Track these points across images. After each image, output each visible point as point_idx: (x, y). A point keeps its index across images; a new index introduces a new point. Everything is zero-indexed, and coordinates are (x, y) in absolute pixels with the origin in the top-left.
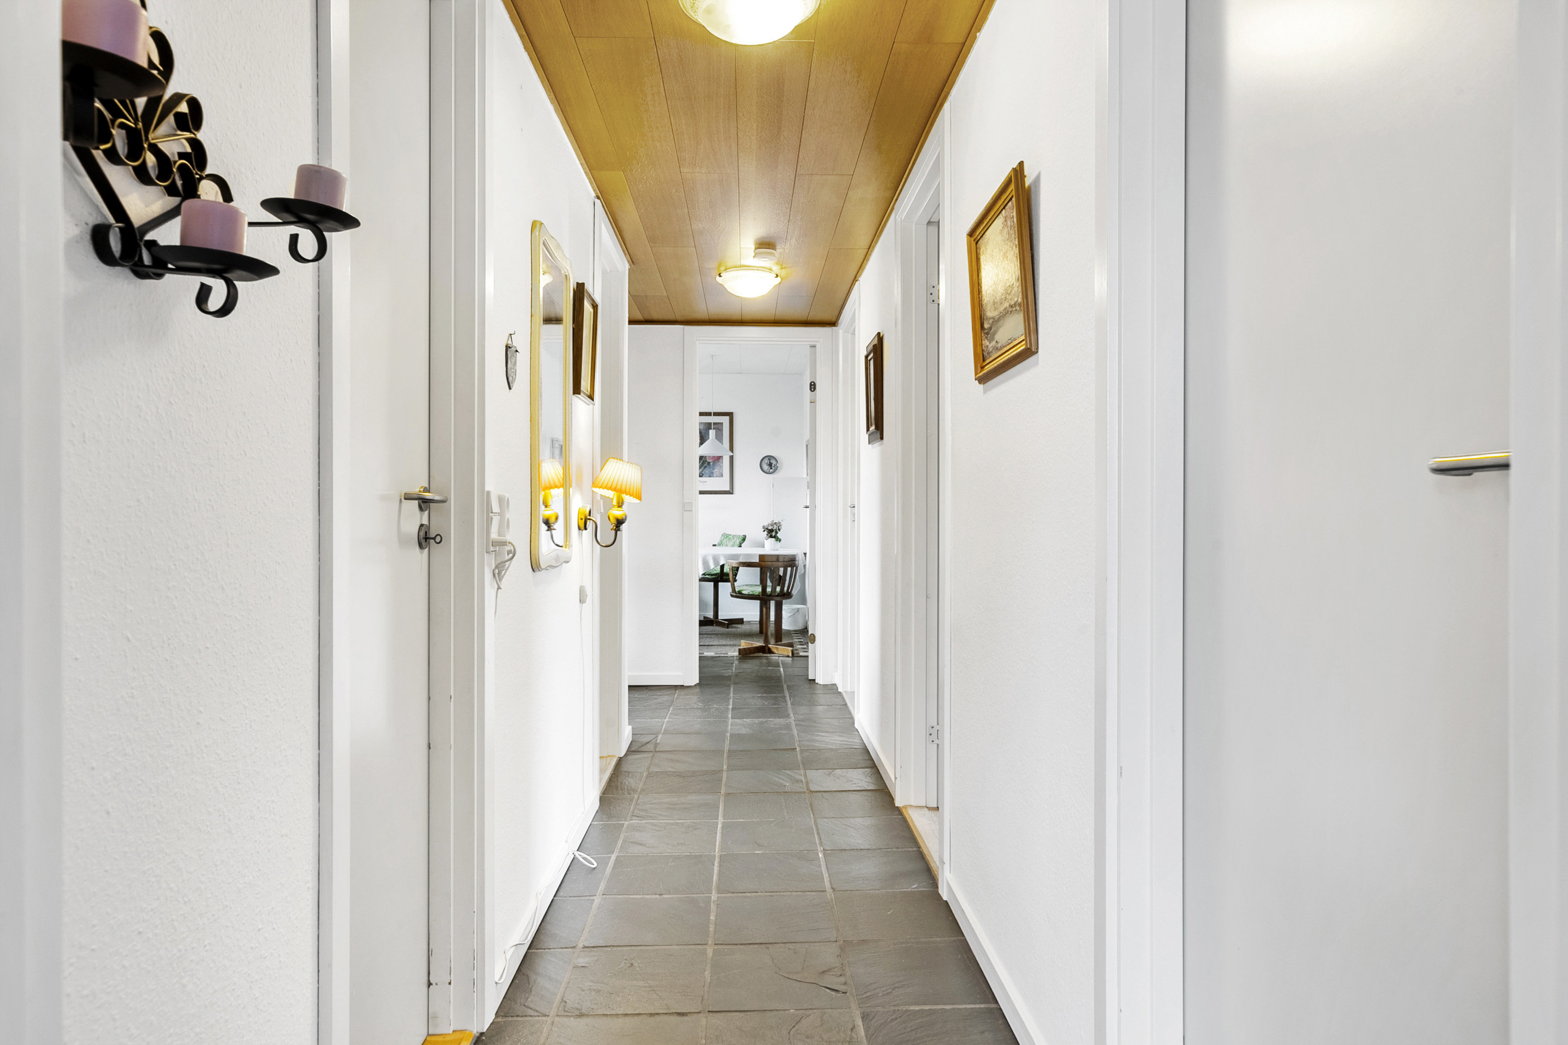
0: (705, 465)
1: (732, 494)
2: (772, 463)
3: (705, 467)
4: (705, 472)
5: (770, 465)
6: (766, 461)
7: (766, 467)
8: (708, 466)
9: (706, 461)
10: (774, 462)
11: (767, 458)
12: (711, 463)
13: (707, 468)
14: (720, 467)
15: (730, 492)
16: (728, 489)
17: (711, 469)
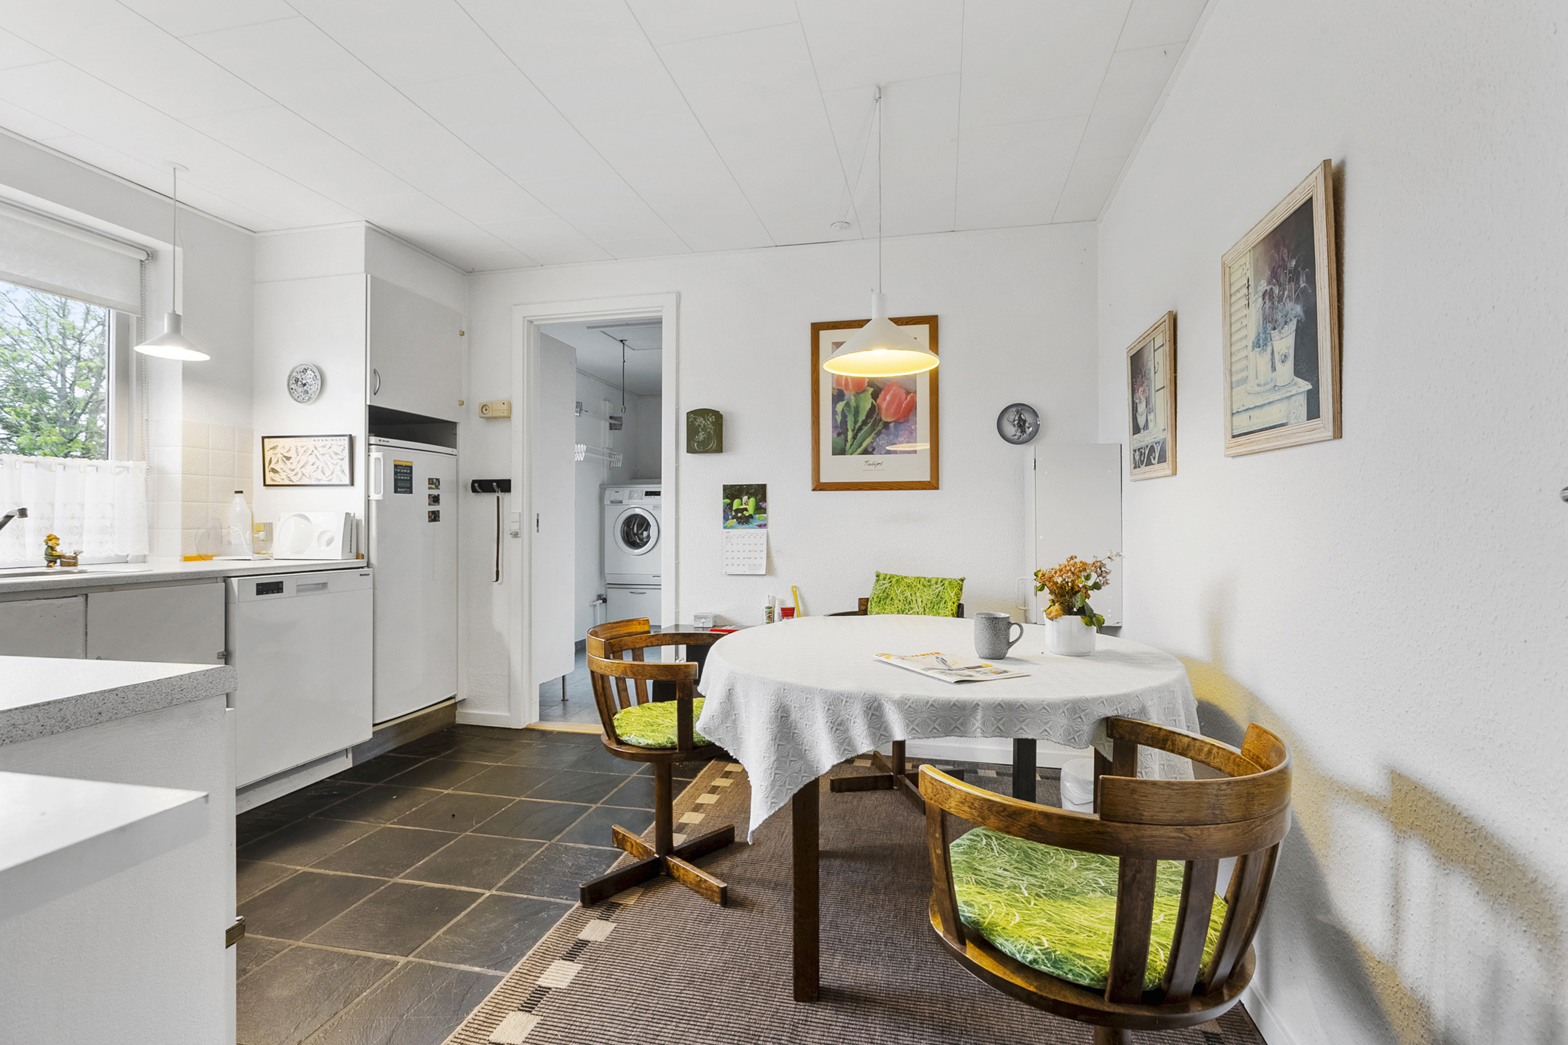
0: (879, 428)
1: (937, 488)
2: (1025, 421)
3: (879, 434)
4: (878, 445)
5: (1021, 425)
6: (1012, 415)
7: (1011, 430)
8: (883, 431)
9: (881, 420)
10: (1027, 416)
11: (1014, 409)
12: (892, 425)
13: (882, 436)
14: (911, 433)
15: (933, 484)
16: (926, 477)
17: (892, 437)
